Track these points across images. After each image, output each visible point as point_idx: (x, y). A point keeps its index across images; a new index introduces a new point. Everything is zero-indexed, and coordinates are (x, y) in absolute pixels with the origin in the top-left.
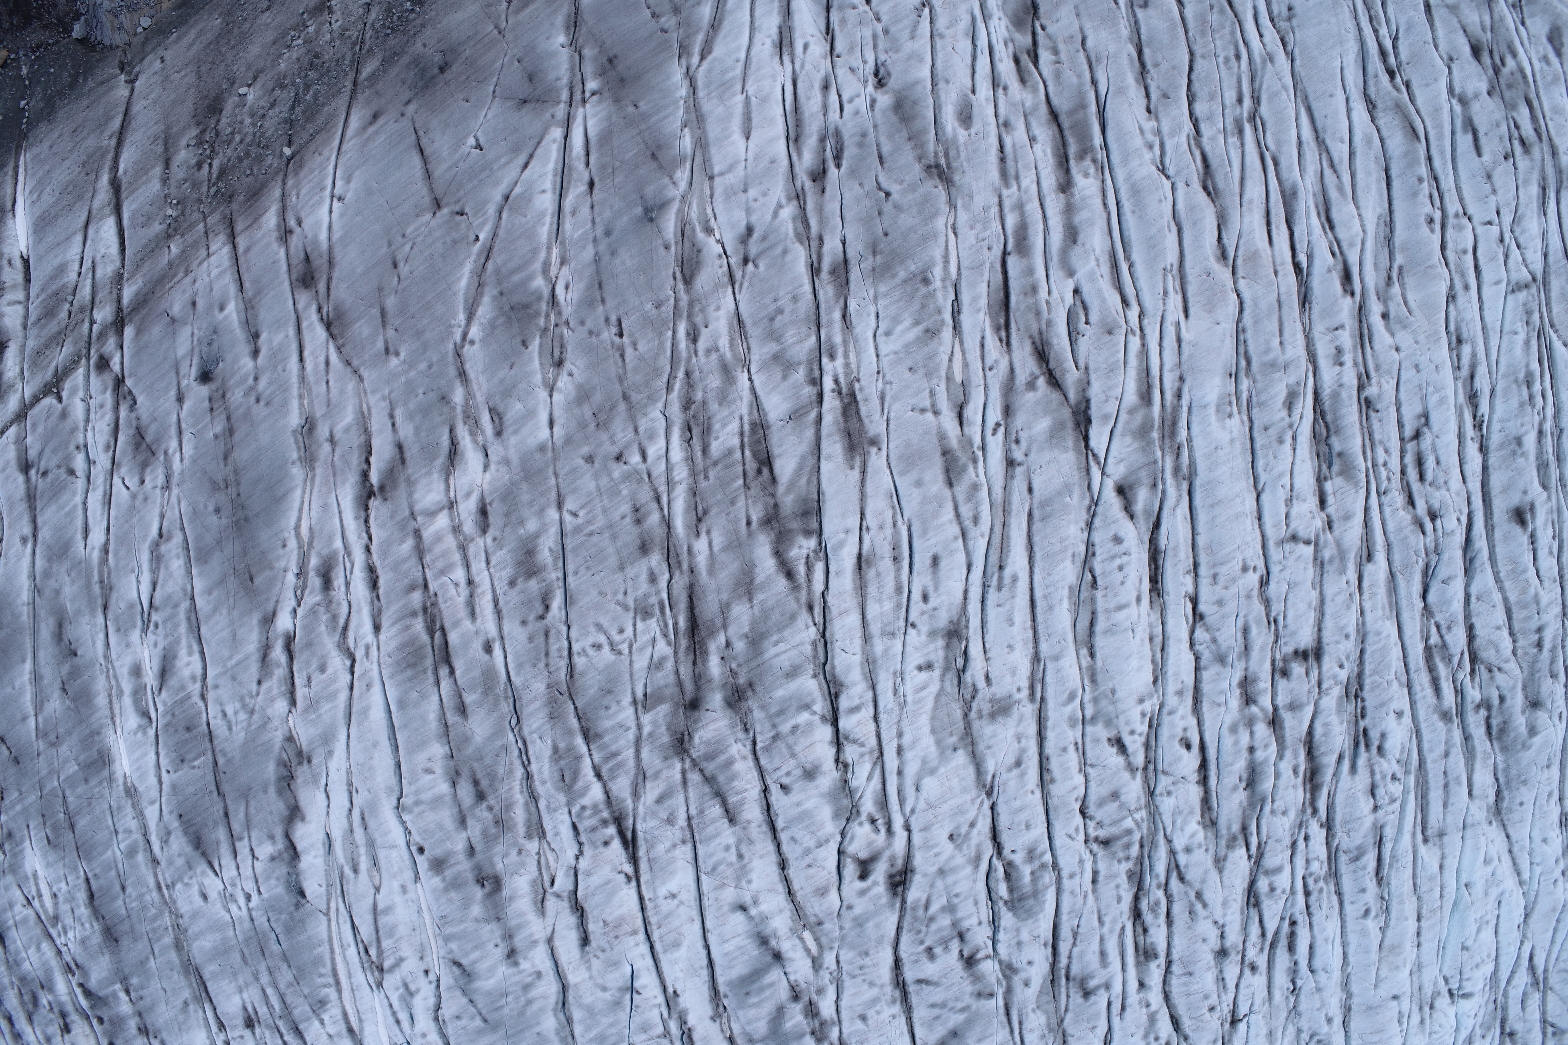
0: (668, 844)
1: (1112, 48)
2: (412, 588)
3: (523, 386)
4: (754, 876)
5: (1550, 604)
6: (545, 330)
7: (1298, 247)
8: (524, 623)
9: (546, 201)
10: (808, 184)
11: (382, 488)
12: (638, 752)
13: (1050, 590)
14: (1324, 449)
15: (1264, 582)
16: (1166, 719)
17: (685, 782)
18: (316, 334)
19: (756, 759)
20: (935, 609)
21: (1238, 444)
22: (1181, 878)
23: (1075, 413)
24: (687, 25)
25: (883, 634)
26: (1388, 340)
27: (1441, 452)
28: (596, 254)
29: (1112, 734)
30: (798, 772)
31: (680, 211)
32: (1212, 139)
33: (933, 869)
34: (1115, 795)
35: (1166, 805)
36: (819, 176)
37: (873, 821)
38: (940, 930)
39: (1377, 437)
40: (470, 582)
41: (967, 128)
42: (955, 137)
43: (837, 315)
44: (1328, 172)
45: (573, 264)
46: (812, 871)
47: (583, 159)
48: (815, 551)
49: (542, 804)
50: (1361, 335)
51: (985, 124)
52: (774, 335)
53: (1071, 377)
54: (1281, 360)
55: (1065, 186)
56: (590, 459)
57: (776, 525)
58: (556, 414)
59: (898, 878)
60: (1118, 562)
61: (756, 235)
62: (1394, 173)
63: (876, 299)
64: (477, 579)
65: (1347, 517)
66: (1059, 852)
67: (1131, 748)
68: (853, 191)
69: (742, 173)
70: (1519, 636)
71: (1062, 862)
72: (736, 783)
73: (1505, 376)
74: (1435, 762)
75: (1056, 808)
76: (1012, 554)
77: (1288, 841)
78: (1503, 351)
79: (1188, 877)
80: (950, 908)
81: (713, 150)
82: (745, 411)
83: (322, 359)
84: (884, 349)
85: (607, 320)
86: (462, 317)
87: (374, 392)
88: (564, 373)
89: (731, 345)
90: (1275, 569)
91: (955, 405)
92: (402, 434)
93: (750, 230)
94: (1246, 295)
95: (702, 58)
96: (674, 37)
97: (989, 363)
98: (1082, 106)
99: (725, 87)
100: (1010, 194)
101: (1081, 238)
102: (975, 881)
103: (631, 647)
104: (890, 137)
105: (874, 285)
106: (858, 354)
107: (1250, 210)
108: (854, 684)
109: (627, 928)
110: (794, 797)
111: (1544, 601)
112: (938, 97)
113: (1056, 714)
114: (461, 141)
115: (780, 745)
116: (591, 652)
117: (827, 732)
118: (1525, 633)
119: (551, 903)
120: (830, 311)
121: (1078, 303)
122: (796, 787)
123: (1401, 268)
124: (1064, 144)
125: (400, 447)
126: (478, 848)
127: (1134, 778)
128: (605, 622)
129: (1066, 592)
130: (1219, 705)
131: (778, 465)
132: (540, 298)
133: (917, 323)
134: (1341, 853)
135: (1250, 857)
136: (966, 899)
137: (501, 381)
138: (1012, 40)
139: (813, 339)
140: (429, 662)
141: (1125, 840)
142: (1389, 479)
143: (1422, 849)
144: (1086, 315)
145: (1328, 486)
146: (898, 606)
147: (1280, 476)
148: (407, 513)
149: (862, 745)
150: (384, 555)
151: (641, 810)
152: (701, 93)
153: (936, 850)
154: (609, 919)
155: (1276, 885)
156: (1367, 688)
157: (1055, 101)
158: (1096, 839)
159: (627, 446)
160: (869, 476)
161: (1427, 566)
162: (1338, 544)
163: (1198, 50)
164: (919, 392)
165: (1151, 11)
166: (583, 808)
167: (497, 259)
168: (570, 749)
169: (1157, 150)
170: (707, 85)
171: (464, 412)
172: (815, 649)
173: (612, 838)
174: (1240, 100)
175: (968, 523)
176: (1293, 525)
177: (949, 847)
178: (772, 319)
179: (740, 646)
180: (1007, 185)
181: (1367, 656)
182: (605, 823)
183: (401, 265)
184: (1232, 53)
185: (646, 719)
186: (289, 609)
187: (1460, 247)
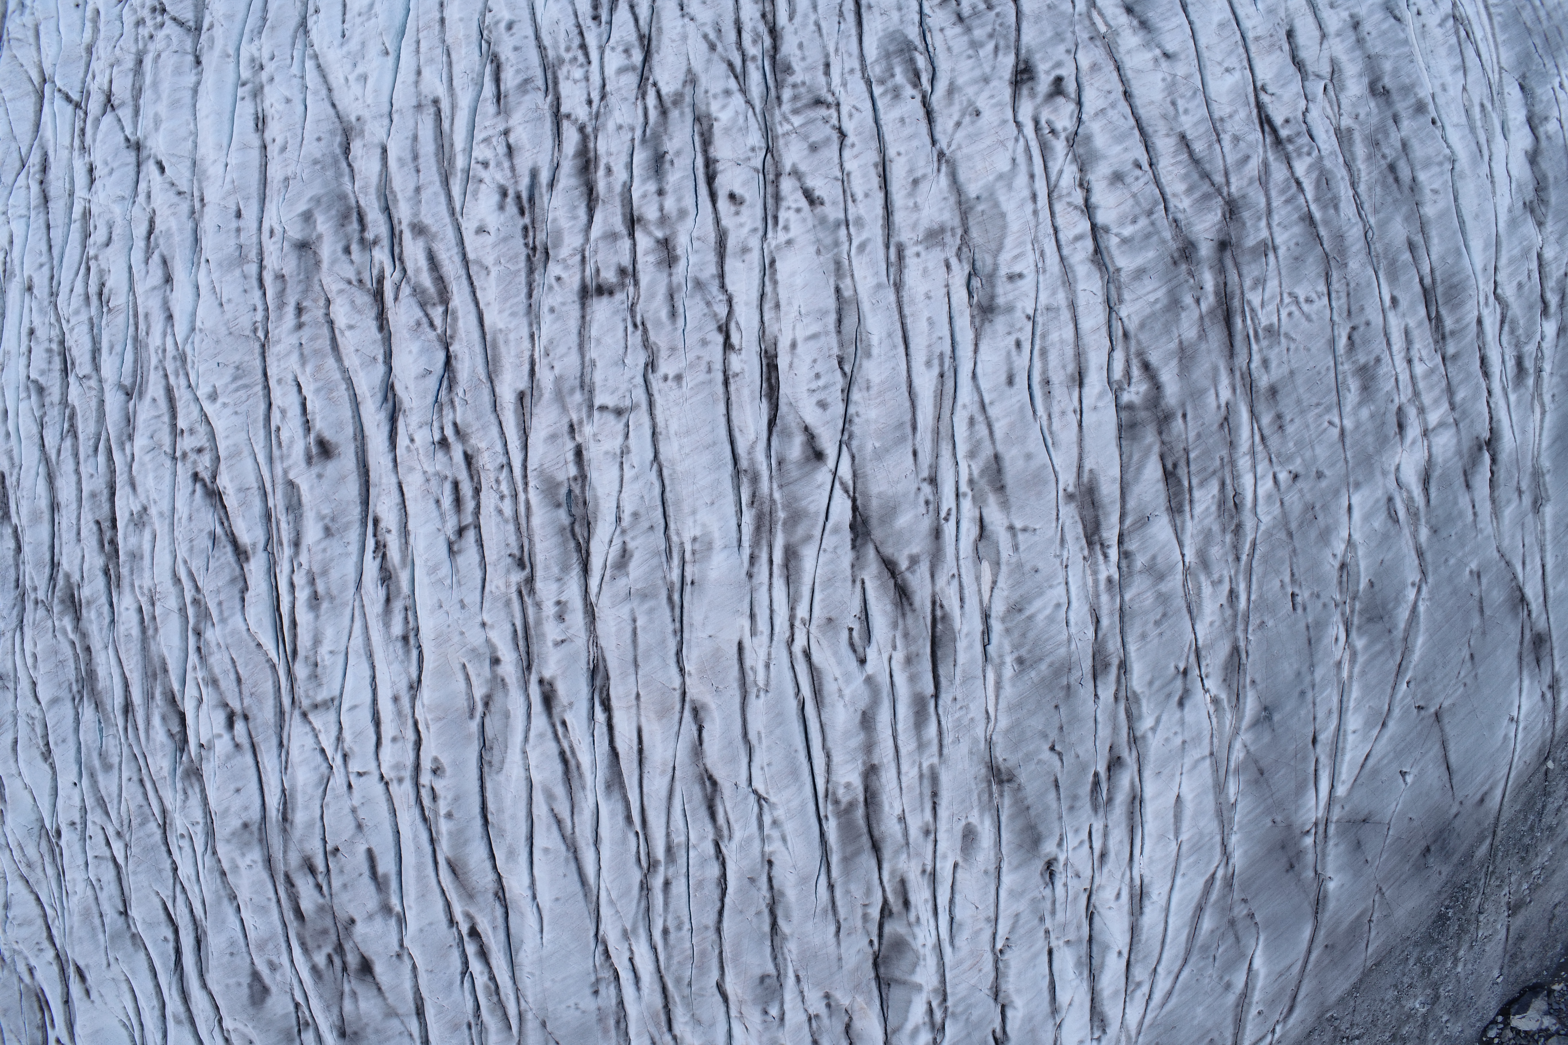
0: (1236, 118)
1: (810, 926)
2: (1455, 357)
3: (1373, 544)
4: (1161, 85)
5: (288, 354)
6: (1354, 598)
7: (605, 729)
8: (1368, 324)
9: (1354, 722)
10: (1125, 754)
11: (1480, 449)
12: (1269, 204)
13: (891, 354)
14: (578, 511)
15: (651, 365)
16: (759, 224)
17: (1226, 174)
18: (1532, 591)
19: (1163, 194)
20: (1009, 333)
21: (686, 508)
22: (731, 65)
23: (868, 534)
24: (1225, 909)
25: (1058, 309)
26: (494, 636)
27: (435, 514)
28: (1312, 673)
29: (819, 210)
30: (1129, 180)
31: (1240, 719)
32: (703, 838)
33: (994, 83)
34: (814, 148)
35: (755, 138)
36: (1115, 763)
37: (1053, 131)
38: (983, 26)
39: (511, 527)
40: (1410, 361)
41: (969, 824)
42: (982, 815)
43: (1105, 622)
44: (565, 815)
45: (1332, 662)
46: (1107, 87)
47: (1320, 766)
48: (1121, 389)
49: (1341, 160)
50: (527, 638)
51: (950, 830)
52: (1163, 599)
53: (871, 572)
54: (635, 603)
55: (871, 772)
56: (1320, 475)
57: (1160, 414)
58: (1346, 518)
59: (1025, 77)
60: (821, 383)
61: (1176, 698)
62: (478, 822)
63: (1069, 641)
64: (1405, 364)
65: (553, 437)
66: (866, 95)
67: (799, 194)
68: (1084, 750)
69: (1186, 760)
70: (322, 319)
71: (862, 86)
72: (1183, 171)
73: (346, 604)
74: (430, 183)
75: (872, 137)
76: (932, 389)
77: (612, 100)
78: (346, 632)
79: (724, 66)
80: (975, 45)
81: (1210, 781)
82: (1189, 524)
83: (1528, 567)
84: (1061, 589)
85: (1305, 609)
86: (1422, 608)
87: (1488, 537)
88: (1339, 557)
89: (1199, 588)
90: (639, 380)
91: (988, 538)
92: (1467, 498)
93: (1181, 704)
94: (674, 670)
95: (1213, 876)
96: (1237, 895)
97: (955, 582)
98: (846, 860)
99: (1196, 848)
100: (930, 759)
101: (858, 717)
102: (953, 70)
103: (1282, 300)
104: (1047, 808)
105: (1070, 654)
106: (1085, 584)
107: (664, 764)
108: (1082, 262)
109: (1265, 43)
110: (1130, 157)
111: (295, 357)
112: (996, 855)
113: (874, 231)
114: (1418, 778)
115: (1146, 206)
116: (1314, 296)
117: (1101, 218)
118: (316, 323)
119: (1325, 69)
120: (1112, 625)
121: (860, 650)
122: (1129, 166)
123: (472, 716)
124: (868, 817)
125: (1468, 486)
126: (1391, 122)
127: (794, 165)
128: (1304, 323)
129: (875, 351)
130: (699, 239)
131: (1159, 473)
132: (1359, 628)
133: (1030, 618)
134: (543, 88)
135: (655, 84)
136: (961, 53)
137: (1389, 549)
138: (910, 925)
139: (1127, 597)
140: (1440, 290)
141: (799, 104)
142: (498, 481)
143: (441, 91)
144: (851, 638)
145: (573, 471)
146: (1044, 336)
147: (636, 478)
148: (1461, 425)
149: (1069, 204)
150: (1477, 387)
151: (1261, 150)
152: (1218, 838)
153: (993, 101)
154: (1279, 52)
155: (624, 56)
156: (523, 258)
157: (873, 863)
158: (828, 106)
159: (1289, 488)
160: (1075, 464)
161: (450, 388)
162: (564, 408)
163: (712, 935)
164: (1029, 548)
165: (758, 972)
166: (1309, 154)
167: (1393, 665)
168: (1324, 208)
169: (767, 820)
170: (1212, 847)
171: (1418, 519)
172: (1120, 296)
173: (1283, 126)
174: (667, 884)
175: (980, 418)
176: (621, 426)
177: (981, 104)
178: (1164, 615)
179: (1188, 300)
180: (932, 768)
181: (524, 291)
182: (1290, 140)
183: (1468, 657)
184: (673, 936)
185: (1264, 234)
186: (1547, 340)
187: (399, 744)
